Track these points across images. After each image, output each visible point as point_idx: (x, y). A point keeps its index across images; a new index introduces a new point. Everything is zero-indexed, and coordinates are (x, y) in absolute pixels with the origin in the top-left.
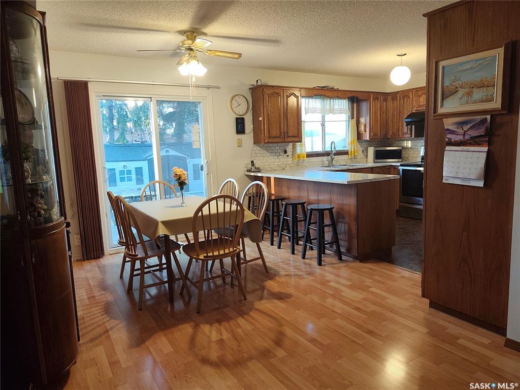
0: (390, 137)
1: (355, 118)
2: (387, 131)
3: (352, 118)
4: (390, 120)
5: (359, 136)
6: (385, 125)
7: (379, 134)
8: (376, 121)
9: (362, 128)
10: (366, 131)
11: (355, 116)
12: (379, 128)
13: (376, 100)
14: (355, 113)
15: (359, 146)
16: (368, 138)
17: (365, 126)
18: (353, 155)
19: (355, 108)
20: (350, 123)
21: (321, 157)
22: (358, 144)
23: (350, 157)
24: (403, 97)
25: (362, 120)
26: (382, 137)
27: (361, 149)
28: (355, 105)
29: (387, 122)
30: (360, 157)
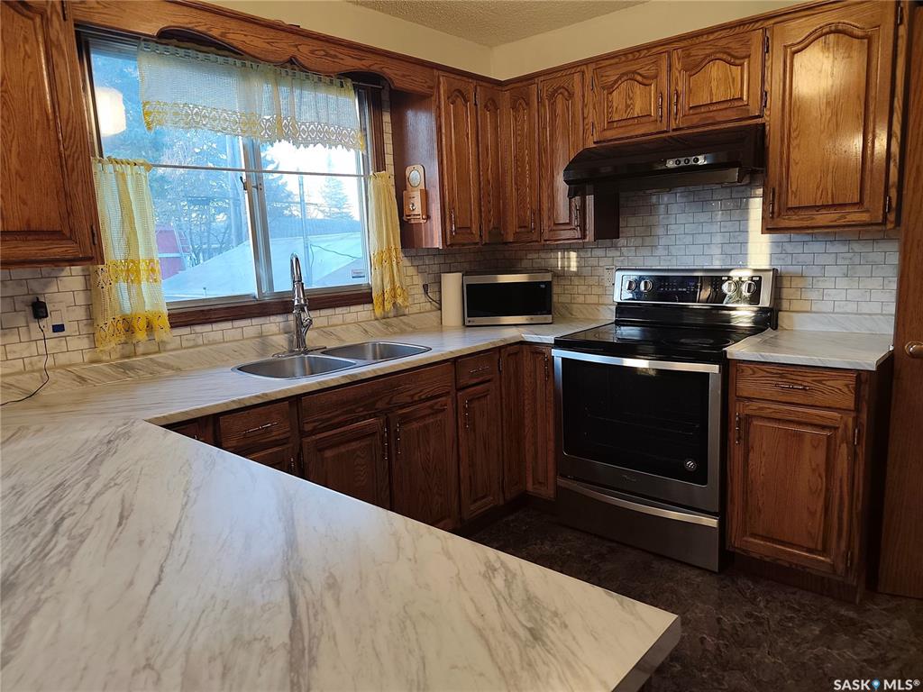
0: (511, 239)
1: (391, 169)
2: (501, 216)
3: (380, 166)
4: (508, 179)
5: (408, 235)
6: (493, 193)
7: (475, 229)
8: (463, 180)
9: (416, 206)
10: (428, 217)
11: (389, 159)
12: (474, 206)
13: (460, 101)
14: (389, 148)
15: (411, 271)
16: (438, 244)
17: (426, 195)
18: (388, 306)
19: (388, 128)
20: (370, 186)
21: (255, 321)
22: (406, 262)
23: (378, 312)
24: (552, 96)
25: (415, 175)
26: (486, 239)
27: (419, 281)
28: (387, 118)
29: (499, 184)
30: (415, 309)
